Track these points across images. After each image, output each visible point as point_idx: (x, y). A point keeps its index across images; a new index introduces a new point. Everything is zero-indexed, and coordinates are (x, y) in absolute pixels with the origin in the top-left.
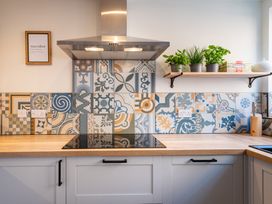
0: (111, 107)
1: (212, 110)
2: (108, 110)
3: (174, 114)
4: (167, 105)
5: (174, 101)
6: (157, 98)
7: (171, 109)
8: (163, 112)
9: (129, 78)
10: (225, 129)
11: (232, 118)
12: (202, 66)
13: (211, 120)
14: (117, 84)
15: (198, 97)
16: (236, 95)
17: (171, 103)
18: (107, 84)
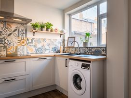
0: (5, 43)
1: (49, 45)
2: (3, 44)
3: (35, 46)
4: (32, 42)
5: (35, 41)
6: (28, 40)
7: (33, 44)
8: (30, 45)
9: (15, 31)
10: (53, 52)
11: (55, 48)
12: (45, 29)
13: (48, 48)
14: (9, 33)
15: (44, 40)
16: (56, 40)
17: (34, 42)
18: (3, 32)
